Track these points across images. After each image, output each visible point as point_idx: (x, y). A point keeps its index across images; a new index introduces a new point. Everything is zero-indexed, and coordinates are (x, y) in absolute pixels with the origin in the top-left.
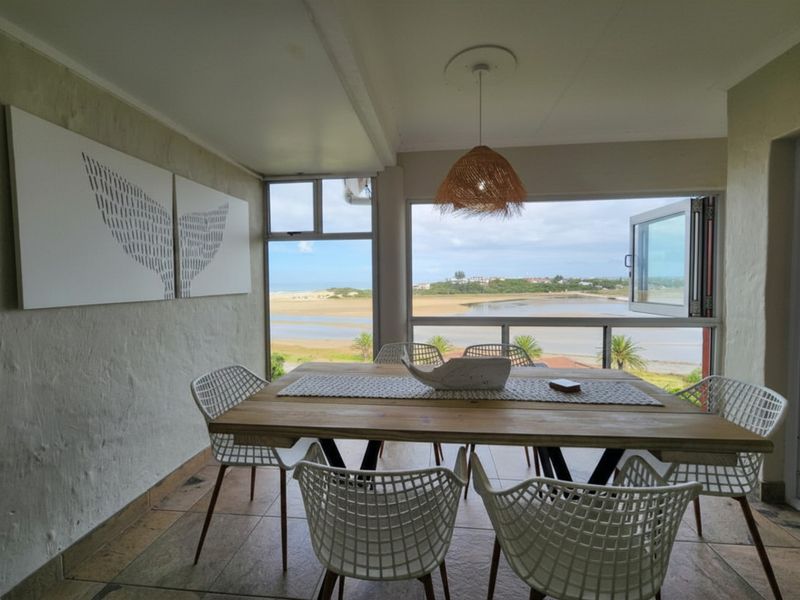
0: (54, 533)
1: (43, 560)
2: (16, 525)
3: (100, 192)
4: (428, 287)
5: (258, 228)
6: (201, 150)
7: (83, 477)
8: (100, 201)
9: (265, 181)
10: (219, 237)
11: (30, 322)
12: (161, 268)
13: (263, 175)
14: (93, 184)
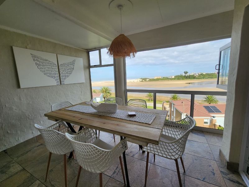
0: (34, 132)
1: (32, 137)
2: (25, 129)
3: (36, 62)
4: (173, 77)
5: (87, 65)
6: (65, 47)
7: (39, 122)
8: (36, 64)
9: (88, 51)
10: (73, 69)
11: (23, 91)
12: (55, 77)
13: (87, 50)
14: (34, 60)
